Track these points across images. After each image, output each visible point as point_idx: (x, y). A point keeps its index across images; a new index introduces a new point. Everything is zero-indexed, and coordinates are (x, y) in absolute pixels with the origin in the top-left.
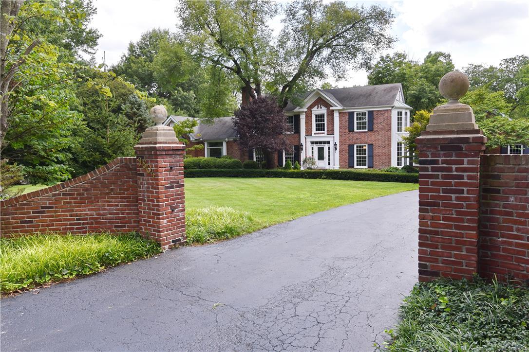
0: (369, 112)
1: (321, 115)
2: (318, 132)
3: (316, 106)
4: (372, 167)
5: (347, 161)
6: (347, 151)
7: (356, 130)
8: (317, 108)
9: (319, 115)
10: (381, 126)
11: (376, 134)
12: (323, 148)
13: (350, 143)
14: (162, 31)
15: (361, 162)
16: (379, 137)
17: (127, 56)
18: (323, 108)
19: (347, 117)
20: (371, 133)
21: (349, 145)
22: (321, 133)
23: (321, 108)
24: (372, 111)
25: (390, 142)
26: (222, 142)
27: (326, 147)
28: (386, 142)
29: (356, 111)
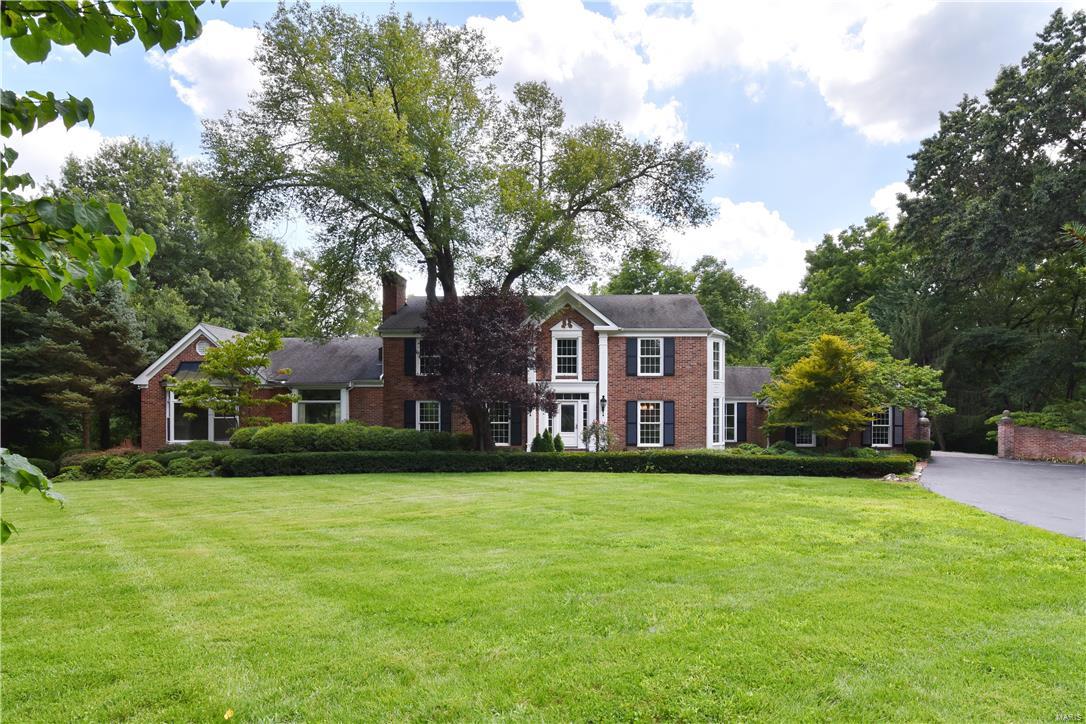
0: (665, 339)
1: (569, 341)
2: (562, 374)
3: (561, 323)
4: (673, 445)
5: (624, 433)
6: (624, 414)
7: (639, 374)
8: (563, 326)
9: (565, 341)
10: (688, 367)
11: (679, 381)
12: (573, 407)
13: (629, 397)
14: (154, 146)
15: (650, 435)
16: (684, 388)
17: (58, 185)
18: (575, 327)
19: (623, 347)
20: (670, 380)
21: (628, 402)
22: (569, 378)
23: (571, 326)
24: (673, 338)
25: (706, 397)
26: (339, 391)
27: (579, 405)
28: (698, 398)
29: (641, 336)
